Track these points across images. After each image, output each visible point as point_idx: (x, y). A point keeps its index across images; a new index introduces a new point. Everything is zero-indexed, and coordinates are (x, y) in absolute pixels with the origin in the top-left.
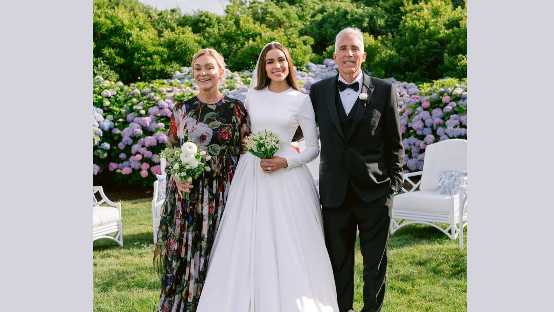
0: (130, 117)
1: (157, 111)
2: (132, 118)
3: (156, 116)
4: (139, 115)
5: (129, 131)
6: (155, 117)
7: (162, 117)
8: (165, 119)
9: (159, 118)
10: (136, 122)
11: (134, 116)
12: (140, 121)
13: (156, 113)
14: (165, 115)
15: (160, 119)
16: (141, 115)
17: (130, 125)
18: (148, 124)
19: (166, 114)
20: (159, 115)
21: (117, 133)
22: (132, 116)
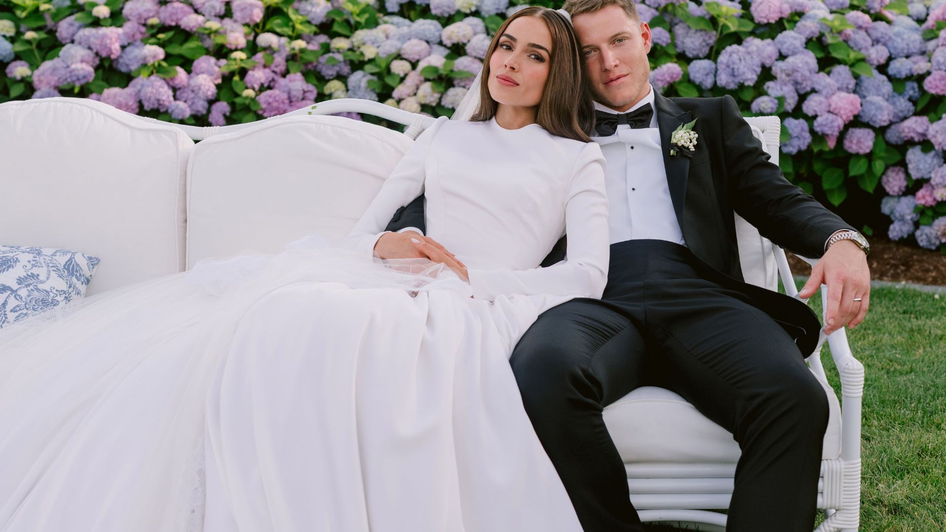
0: (64, 28)
1: (149, 10)
2: (72, 30)
3: (145, 25)
4: (90, 21)
5: (54, 69)
6: (143, 29)
7: (163, 28)
8: (170, 34)
9: (154, 31)
10: (80, 43)
11: (77, 24)
12: (92, 40)
13: (145, 15)
14: (173, 24)
15: (154, 36)
16: (96, 23)
17: (63, 51)
18: (116, 47)
19: (178, 20)
20: (154, 21)
21: (18, 77)
22: (71, 25)
